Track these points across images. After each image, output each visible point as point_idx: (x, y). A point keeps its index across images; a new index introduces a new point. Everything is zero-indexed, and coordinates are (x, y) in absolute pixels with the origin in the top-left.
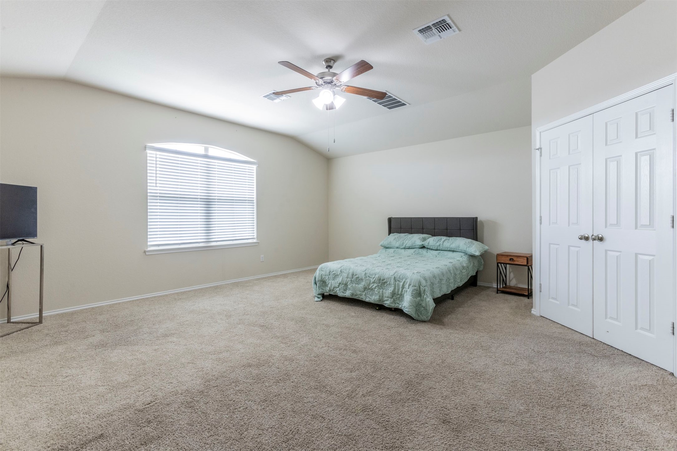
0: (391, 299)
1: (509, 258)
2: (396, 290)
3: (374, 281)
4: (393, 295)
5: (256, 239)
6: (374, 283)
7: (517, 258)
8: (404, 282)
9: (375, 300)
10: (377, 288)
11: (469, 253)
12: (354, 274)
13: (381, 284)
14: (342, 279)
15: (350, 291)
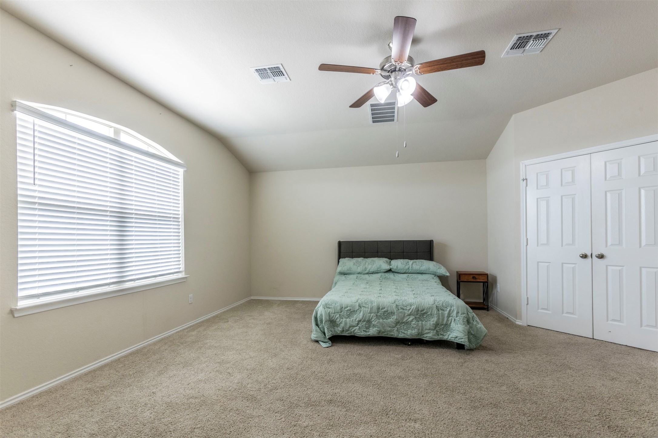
0: (434, 331)
1: (472, 277)
2: (440, 321)
3: (411, 313)
4: (436, 326)
5: (184, 273)
6: (410, 315)
7: (479, 276)
8: (450, 310)
9: (412, 335)
10: (414, 320)
11: (438, 274)
12: (380, 308)
13: (420, 316)
14: (364, 315)
15: (376, 329)
